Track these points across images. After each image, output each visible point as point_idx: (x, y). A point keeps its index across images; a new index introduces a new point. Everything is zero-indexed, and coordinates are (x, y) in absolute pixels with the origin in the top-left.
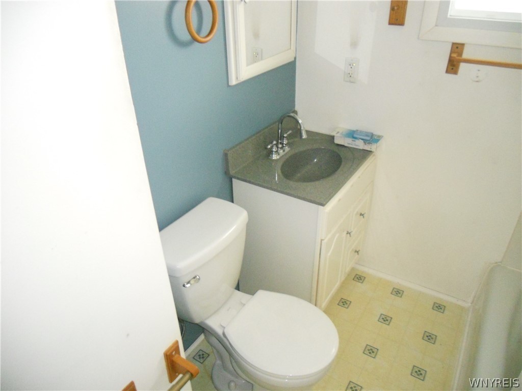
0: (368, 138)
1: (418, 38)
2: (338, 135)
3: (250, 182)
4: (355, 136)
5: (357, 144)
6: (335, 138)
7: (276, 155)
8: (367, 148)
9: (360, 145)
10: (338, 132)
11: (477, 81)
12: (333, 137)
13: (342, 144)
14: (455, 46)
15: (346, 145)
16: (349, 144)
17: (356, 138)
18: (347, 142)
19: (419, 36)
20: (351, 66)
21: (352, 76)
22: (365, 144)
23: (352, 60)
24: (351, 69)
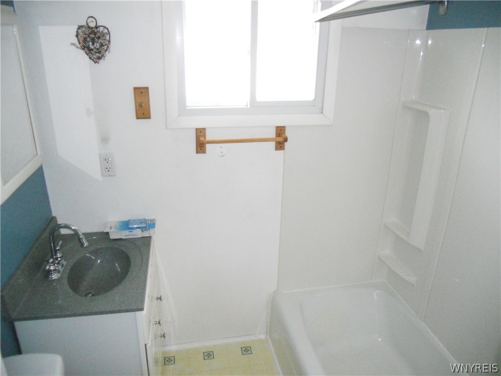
0: (144, 225)
1: (167, 128)
2: (112, 230)
3: (37, 318)
4: (130, 226)
5: (134, 234)
6: (110, 234)
7: (55, 275)
8: (146, 234)
9: (138, 234)
10: (111, 228)
11: (222, 156)
12: (107, 233)
13: (120, 238)
14: (198, 131)
15: (124, 237)
16: (127, 236)
17: (133, 228)
18: (124, 235)
19: (166, 125)
20: (107, 161)
21: (110, 170)
22: (143, 232)
23: (106, 155)
24: (108, 164)
